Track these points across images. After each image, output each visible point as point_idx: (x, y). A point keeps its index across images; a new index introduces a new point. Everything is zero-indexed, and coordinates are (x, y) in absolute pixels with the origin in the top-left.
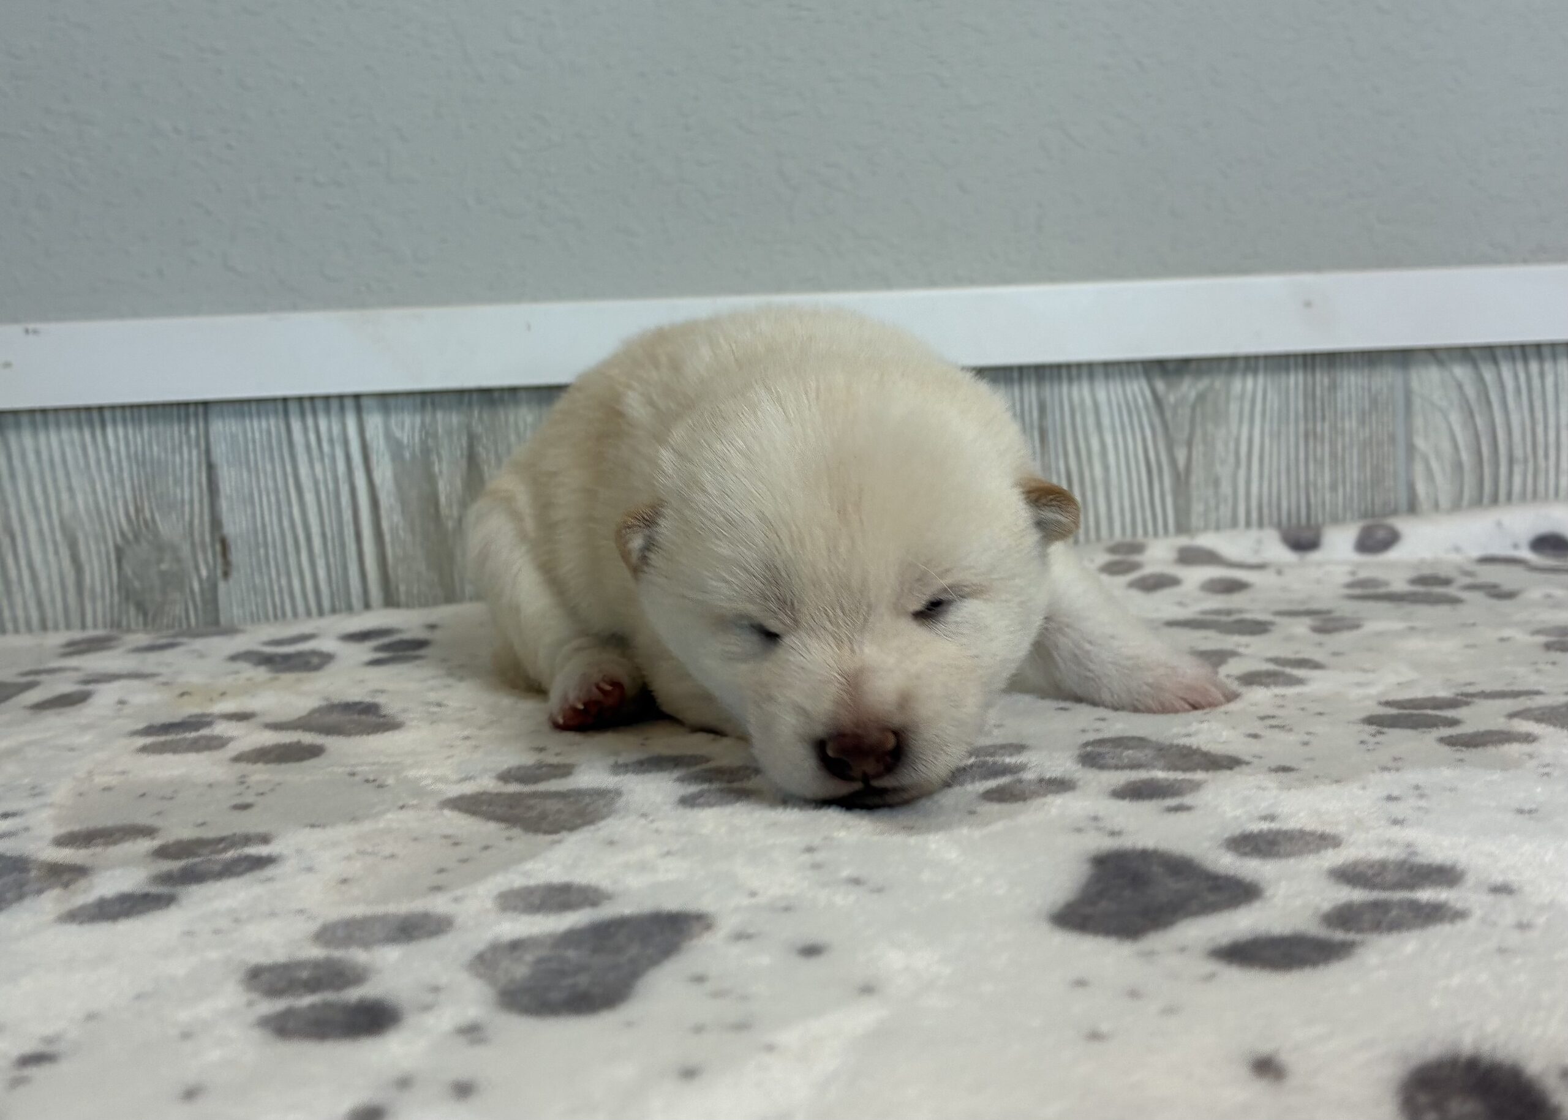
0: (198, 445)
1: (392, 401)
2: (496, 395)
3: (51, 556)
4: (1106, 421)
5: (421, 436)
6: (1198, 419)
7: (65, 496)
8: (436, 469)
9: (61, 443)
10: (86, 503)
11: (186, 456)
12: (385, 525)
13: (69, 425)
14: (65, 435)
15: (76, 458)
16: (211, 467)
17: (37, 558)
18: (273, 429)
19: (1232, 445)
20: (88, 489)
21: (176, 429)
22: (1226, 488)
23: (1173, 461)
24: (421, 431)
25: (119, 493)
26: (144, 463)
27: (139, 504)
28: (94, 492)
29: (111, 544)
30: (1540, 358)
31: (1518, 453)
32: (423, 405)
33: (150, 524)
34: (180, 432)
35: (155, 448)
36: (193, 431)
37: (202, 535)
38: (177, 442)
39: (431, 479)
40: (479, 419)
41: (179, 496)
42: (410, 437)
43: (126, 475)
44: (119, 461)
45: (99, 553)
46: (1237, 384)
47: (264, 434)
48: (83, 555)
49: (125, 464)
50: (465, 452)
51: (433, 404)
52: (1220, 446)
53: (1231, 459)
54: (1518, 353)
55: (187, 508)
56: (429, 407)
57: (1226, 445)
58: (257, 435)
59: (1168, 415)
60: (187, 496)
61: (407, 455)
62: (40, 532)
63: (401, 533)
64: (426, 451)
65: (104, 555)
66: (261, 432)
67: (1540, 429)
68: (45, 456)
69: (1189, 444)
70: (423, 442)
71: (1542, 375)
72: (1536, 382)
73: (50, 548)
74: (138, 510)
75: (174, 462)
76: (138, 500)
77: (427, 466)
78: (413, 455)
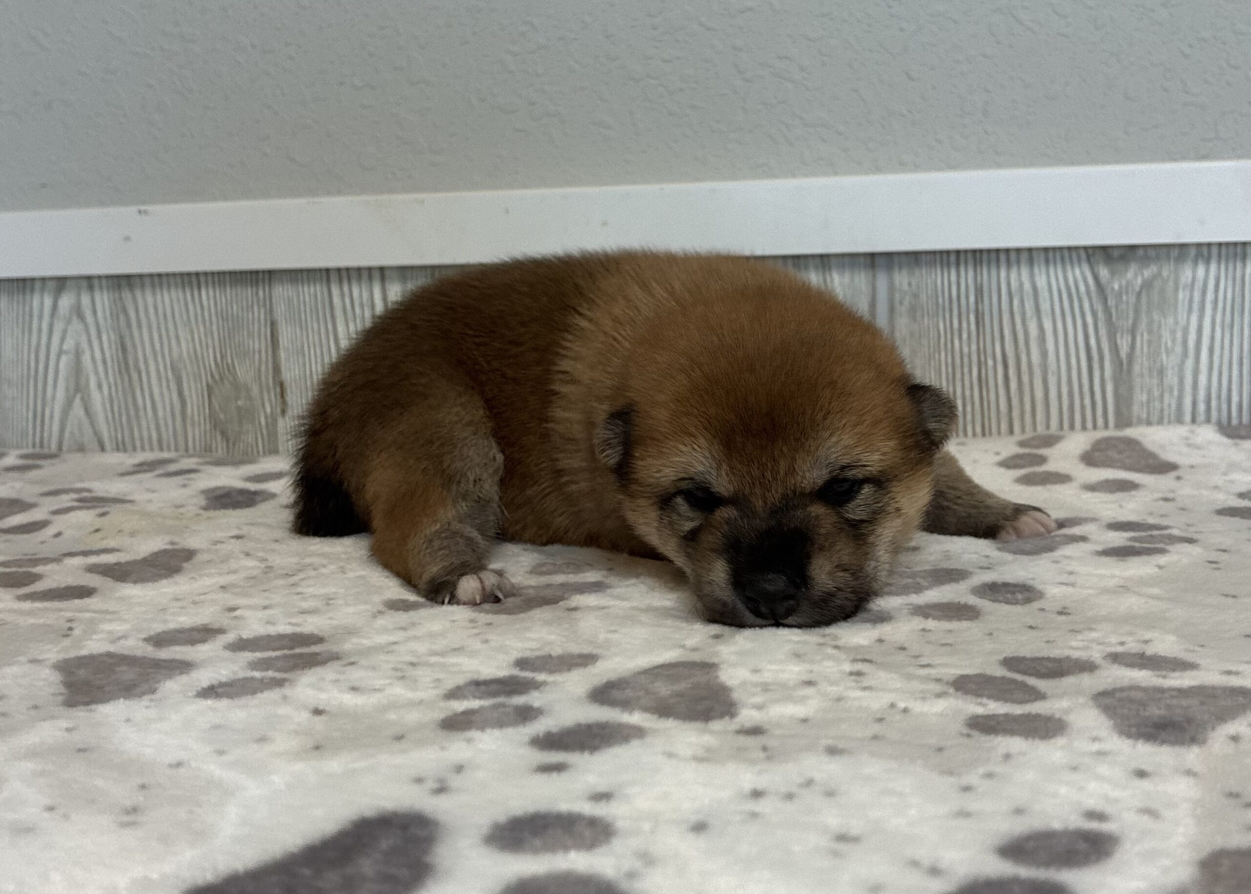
0: (265, 306)
1: (409, 273)
3: (165, 390)
4: (1045, 306)
6: (1144, 308)
7: (174, 343)
9: (171, 300)
10: (188, 348)
11: (256, 315)
13: (176, 286)
14: (173, 292)
15: (181, 311)
16: (273, 324)
17: (156, 391)
18: (319, 294)
19: (1179, 335)
20: (189, 337)
21: (249, 292)
22: (1171, 378)
23: (1115, 349)
25: (210, 342)
26: (227, 319)
27: (224, 352)
28: (193, 340)
29: (204, 384)
33: (231, 368)
34: (252, 292)
35: (235, 307)
36: (261, 293)
37: (267, 379)
38: (250, 303)
41: (251, 347)
43: (214, 327)
44: (210, 315)
45: (197, 389)
46: (1186, 273)
47: (312, 297)
48: (186, 392)
49: (214, 319)
52: (1166, 336)
53: (1179, 349)
55: (257, 356)
57: (1173, 332)
58: (307, 299)
59: (1111, 302)
60: (257, 346)
62: (158, 371)
65: (200, 391)
66: (310, 295)
68: (160, 311)
69: (1133, 332)
73: (164, 384)
74: (222, 357)
75: (248, 319)
76: (223, 349)
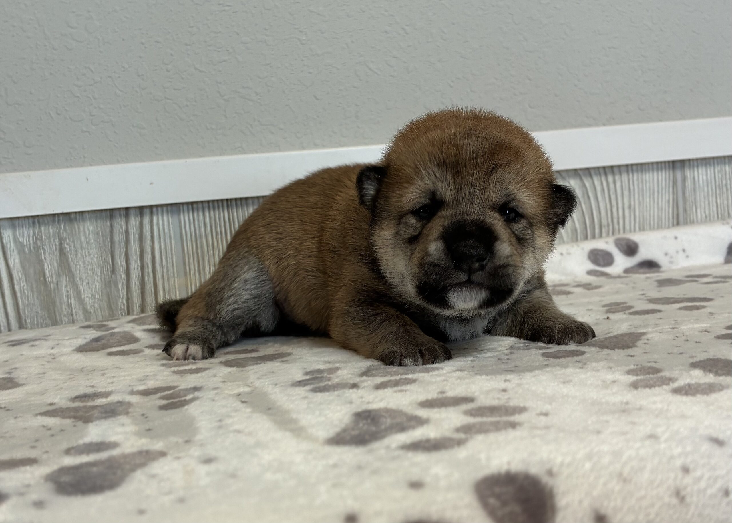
1: (17, 222)
2: (73, 216)
5: (33, 239)
8: (43, 258)
12: (17, 288)
24: (33, 236)
30: (613, 173)
31: (604, 222)
32: (34, 223)
39: (41, 262)
40: (64, 229)
42: (28, 240)
50: (58, 247)
51: (39, 222)
54: (602, 171)
56: (37, 225)
61: (27, 250)
63: (26, 291)
64: (37, 248)
67: (615, 210)
70: (35, 243)
71: (615, 182)
72: (612, 186)
77: (38, 256)
78: (30, 251)
